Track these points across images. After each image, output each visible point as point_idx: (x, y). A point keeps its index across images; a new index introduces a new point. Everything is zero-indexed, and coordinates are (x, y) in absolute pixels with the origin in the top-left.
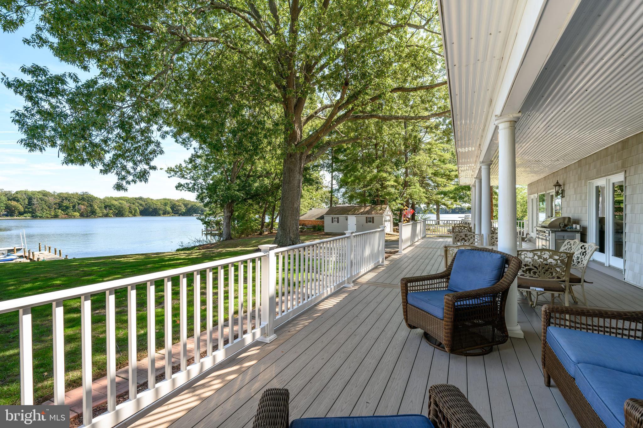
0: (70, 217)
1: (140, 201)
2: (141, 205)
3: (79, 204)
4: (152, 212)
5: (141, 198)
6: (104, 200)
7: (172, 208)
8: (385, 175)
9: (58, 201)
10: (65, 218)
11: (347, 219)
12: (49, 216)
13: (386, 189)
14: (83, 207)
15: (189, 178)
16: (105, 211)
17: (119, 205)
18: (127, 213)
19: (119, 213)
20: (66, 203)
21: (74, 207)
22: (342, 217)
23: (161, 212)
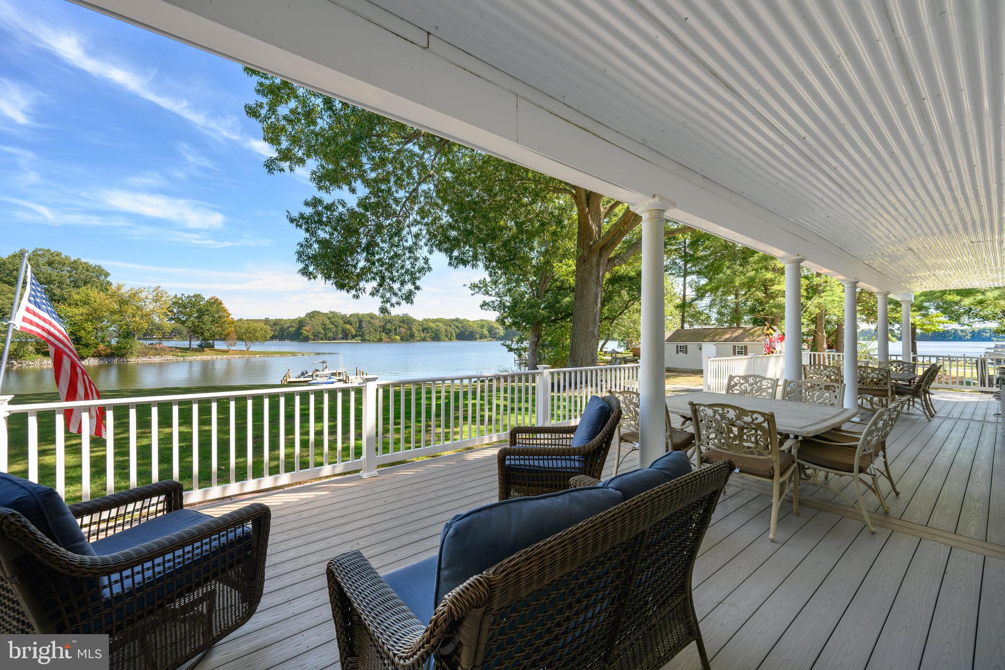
0: (393, 341)
1: (456, 323)
2: (457, 327)
3: (400, 327)
4: (469, 335)
5: (457, 320)
6: (422, 322)
7: (490, 331)
8: (769, 275)
9: (382, 324)
10: (388, 342)
11: (700, 349)
12: (375, 340)
13: (773, 298)
14: (403, 330)
15: (494, 294)
16: (423, 335)
17: (436, 327)
18: (443, 337)
19: (436, 338)
20: (389, 326)
21: (395, 330)
22: (692, 346)
23: (478, 336)
